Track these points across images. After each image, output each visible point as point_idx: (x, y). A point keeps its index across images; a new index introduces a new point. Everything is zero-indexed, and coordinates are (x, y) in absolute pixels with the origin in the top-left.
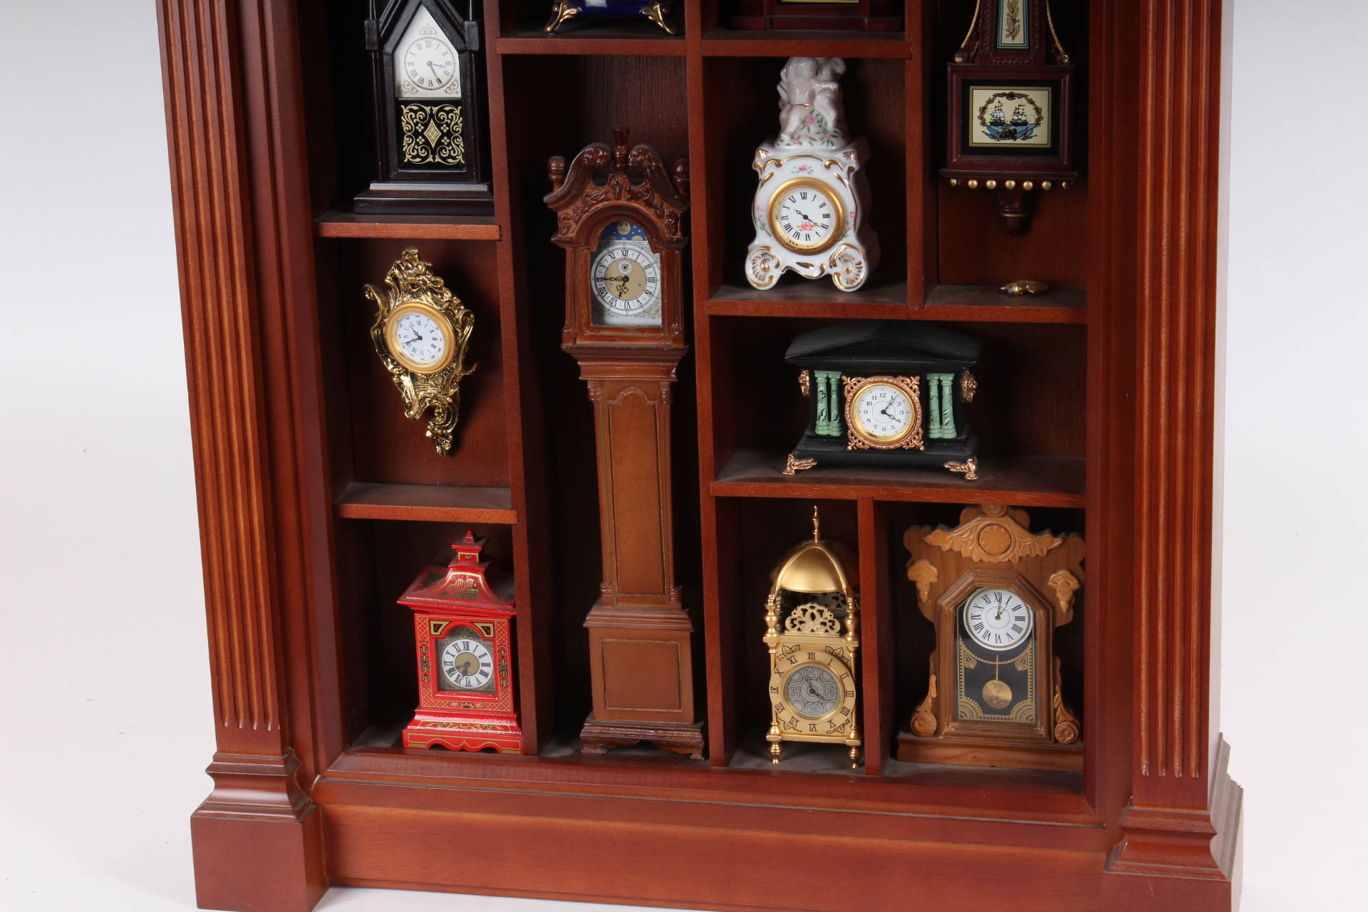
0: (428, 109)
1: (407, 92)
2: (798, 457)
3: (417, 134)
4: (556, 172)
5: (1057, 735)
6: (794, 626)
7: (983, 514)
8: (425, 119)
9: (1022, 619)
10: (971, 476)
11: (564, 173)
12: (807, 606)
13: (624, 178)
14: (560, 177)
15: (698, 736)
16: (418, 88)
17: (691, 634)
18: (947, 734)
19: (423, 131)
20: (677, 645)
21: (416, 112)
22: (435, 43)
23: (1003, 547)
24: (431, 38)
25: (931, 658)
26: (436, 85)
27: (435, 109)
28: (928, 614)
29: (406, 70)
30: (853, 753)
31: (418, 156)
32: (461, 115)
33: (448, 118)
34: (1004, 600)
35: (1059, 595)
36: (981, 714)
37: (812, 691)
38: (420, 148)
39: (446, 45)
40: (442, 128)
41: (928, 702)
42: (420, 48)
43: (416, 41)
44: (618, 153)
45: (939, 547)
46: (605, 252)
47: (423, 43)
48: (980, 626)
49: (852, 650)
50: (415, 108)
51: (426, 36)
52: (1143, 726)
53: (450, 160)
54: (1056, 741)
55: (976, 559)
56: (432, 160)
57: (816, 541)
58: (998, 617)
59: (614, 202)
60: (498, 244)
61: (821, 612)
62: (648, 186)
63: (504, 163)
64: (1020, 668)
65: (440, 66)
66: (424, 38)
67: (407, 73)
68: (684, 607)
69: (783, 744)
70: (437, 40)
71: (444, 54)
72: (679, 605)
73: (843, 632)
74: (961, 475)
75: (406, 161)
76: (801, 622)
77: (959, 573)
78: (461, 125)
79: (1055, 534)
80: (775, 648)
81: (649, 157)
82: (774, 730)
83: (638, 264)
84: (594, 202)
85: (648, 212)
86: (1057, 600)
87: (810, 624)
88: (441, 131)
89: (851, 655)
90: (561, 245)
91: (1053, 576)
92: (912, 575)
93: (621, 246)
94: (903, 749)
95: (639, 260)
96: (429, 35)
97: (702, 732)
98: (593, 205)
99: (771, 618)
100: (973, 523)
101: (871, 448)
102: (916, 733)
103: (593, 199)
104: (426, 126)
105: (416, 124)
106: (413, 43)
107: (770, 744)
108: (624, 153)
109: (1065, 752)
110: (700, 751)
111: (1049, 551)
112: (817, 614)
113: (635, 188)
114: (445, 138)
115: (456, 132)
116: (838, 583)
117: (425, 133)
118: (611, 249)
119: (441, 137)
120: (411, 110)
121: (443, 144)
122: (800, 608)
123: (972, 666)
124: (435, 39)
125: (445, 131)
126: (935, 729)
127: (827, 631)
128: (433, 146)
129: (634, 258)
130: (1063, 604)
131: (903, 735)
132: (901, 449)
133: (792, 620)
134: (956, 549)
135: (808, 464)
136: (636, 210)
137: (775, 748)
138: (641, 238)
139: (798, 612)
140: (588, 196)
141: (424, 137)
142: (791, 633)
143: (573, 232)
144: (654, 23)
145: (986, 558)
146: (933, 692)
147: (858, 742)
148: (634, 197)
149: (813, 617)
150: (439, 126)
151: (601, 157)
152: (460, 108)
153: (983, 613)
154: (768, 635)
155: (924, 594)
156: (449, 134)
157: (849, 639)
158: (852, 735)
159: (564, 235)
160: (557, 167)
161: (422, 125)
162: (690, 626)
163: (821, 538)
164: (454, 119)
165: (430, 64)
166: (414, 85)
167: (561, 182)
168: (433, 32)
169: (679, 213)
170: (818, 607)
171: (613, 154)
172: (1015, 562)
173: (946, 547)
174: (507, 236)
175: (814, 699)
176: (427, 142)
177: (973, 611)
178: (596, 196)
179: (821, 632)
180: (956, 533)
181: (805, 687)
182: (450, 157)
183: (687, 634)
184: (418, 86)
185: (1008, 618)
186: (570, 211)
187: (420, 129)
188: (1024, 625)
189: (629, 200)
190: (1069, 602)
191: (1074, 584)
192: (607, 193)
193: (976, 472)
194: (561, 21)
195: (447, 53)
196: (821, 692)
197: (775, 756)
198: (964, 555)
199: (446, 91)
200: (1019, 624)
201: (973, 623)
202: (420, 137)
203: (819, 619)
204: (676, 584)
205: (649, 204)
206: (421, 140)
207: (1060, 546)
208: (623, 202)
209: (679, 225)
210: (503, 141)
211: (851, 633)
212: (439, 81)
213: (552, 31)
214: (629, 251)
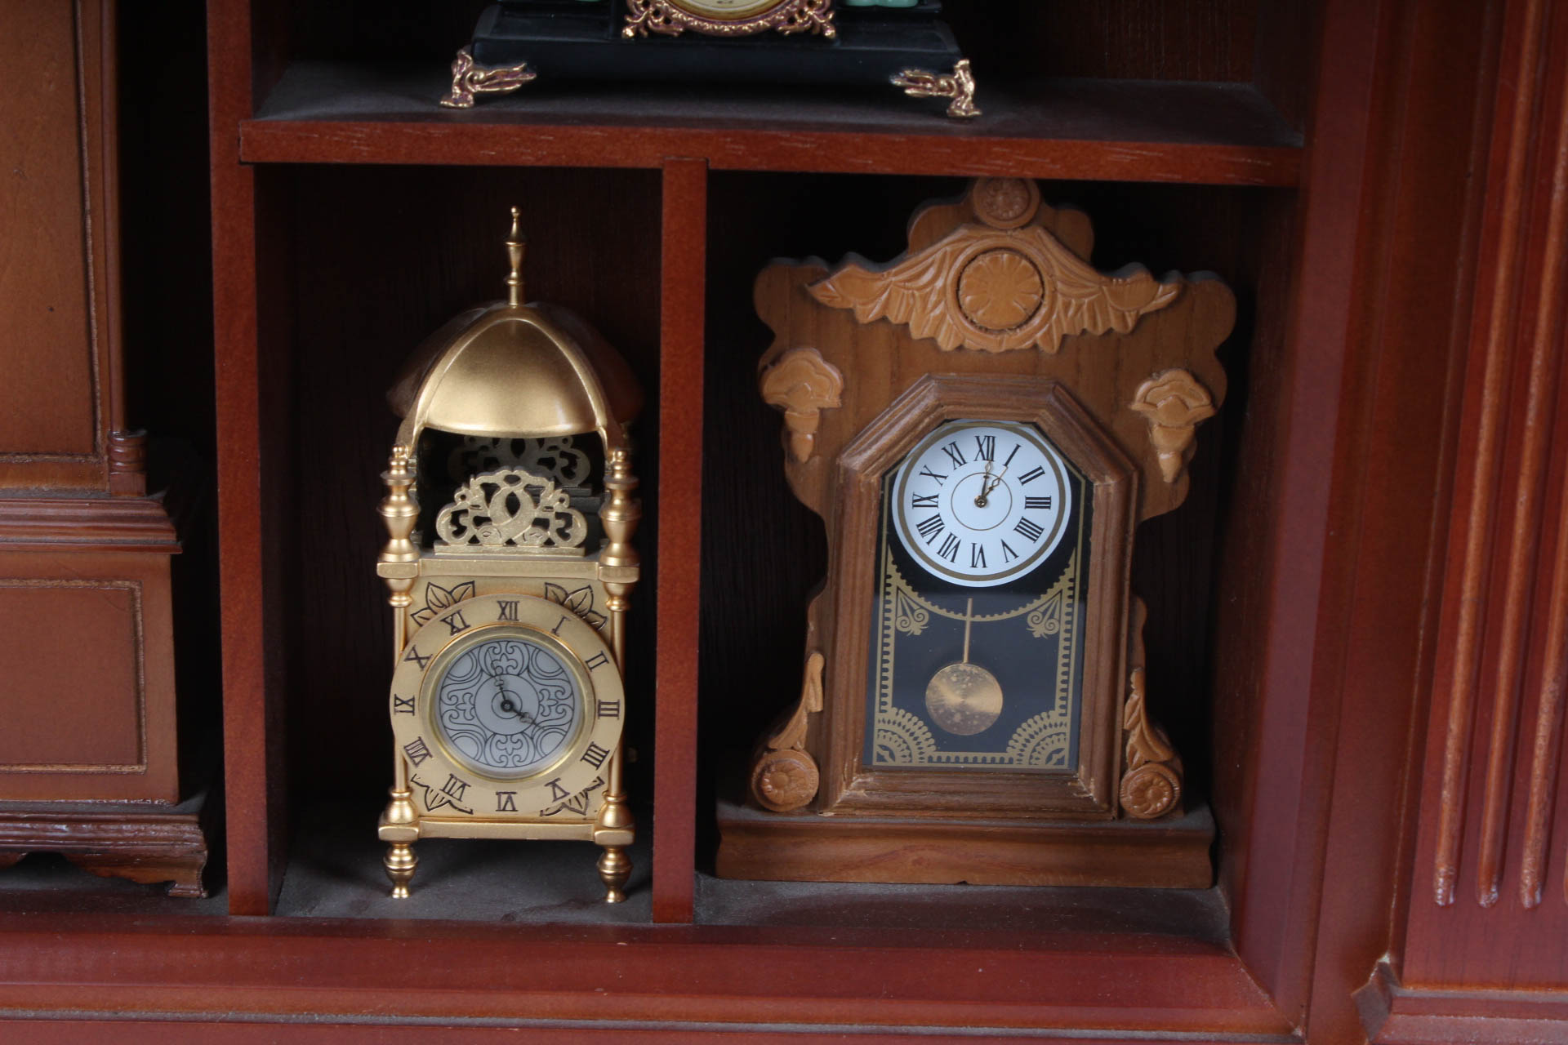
2: (485, 59)
5: (1127, 799)
6: (460, 531)
7: (975, 221)
9: (1042, 503)
10: (964, 107)
12: (497, 477)
15: (189, 836)
17: (175, 561)
18: (846, 804)
20: (132, 591)
23: (1020, 307)
25: (812, 610)
28: (810, 495)
30: (610, 863)
34: (1001, 455)
35: (1158, 436)
36: (931, 751)
37: (508, 705)
41: (800, 724)
45: (850, 312)
48: (934, 525)
49: (616, 588)
52: (1449, 773)
54: (1122, 813)
55: (946, 343)
57: (514, 303)
58: (982, 501)
61: (535, 493)
64: (1039, 630)
68: (151, 489)
69: (421, 846)
72: (139, 482)
73: (595, 543)
74: (937, 107)
76: (479, 521)
77: (898, 385)
79: (1159, 276)
80: (408, 592)
82: (400, 811)
86: (1150, 451)
87: (504, 525)
89: (615, 605)
91: (1143, 388)
92: (773, 389)
94: (729, 849)
97: (201, 824)
99: (399, 511)
100: (944, 247)
101: (690, 33)
102: (764, 804)
107: (387, 847)
109: (1147, 839)
110: (196, 874)
111: (1141, 320)
112: (524, 498)
116: (581, 410)
122: (476, 482)
123: (916, 628)
126: (813, 792)
127: (549, 543)
130: (1167, 461)
131: (728, 812)
132: (771, 33)
133: (455, 517)
134: (896, 316)
135: (516, 75)
137: (401, 859)
139: (471, 494)
142: (453, 550)
145: (974, 341)
146: (812, 698)
147: (625, 837)
149: (512, 505)
153: (944, 491)
154: (390, 558)
155: (804, 439)
157: (613, 562)
158: (610, 818)
162: (169, 538)
163: (524, 297)
170: (527, 478)
172: (1049, 349)
173: (869, 313)
175: (513, 725)
177: (920, 485)
179: (533, 545)
180: (894, 276)
181: (487, 695)
183: (164, 560)
185: (1008, 502)
188: (1045, 519)
190: (1183, 455)
191: (1200, 406)
193: (977, 98)
196: (529, 705)
197: (401, 880)
198: (915, 334)
200: (1037, 516)
201: (917, 516)
203: (528, 511)
204: (130, 426)
207: (1171, 305)
211: (616, 547)
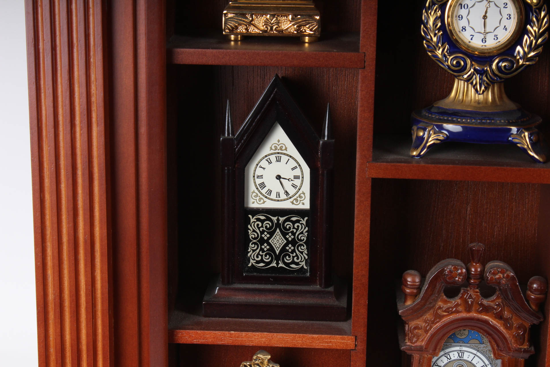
0: (275, 219)
1: (253, 203)
3: (262, 241)
4: (412, 287)
8: (271, 228)
11: (419, 289)
13: (477, 292)
14: (415, 291)
16: (265, 199)
19: (269, 238)
21: (262, 221)
22: (284, 158)
24: (282, 153)
26: (283, 196)
27: (282, 219)
29: (255, 183)
31: (262, 261)
32: (307, 225)
33: (294, 228)
38: (264, 253)
39: (296, 160)
40: (287, 236)
42: (270, 163)
43: (266, 156)
44: (473, 270)
46: (442, 353)
47: (273, 158)
50: (262, 218)
51: (277, 151)
53: (293, 266)
56: (275, 265)
59: (464, 315)
60: (353, 353)
62: (500, 300)
63: (365, 280)
65: (288, 180)
66: (275, 153)
67: (256, 186)
70: (288, 155)
71: (293, 169)
75: (250, 265)
78: (306, 234)
81: (508, 276)
83: (473, 365)
84: (445, 314)
85: (497, 324)
88: (287, 239)
90: (409, 352)
93: (458, 348)
95: (474, 362)
96: (280, 151)
98: (444, 316)
103: (445, 311)
104: (272, 234)
105: (262, 232)
106: (263, 158)
108: (479, 270)
113: (485, 302)
114: (290, 246)
115: (301, 240)
117: (270, 241)
118: (447, 351)
119: (286, 245)
120: (258, 220)
121: (288, 251)
124: (285, 154)
125: (290, 239)
128: (277, 252)
129: (470, 360)
136: (486, 322)
138: (477, 342)
140: (440, 308)
141: (269, 244)
143: (422, 341)
144: (525, 151)
148: (486, 310)
150: (284, 234)
151: (460, 274)
152: (306, 218)
156: (294, 242)
159: (414, 343)
160: (414, 281)
161: (268, 233)
164: (300, 228)
165: (279, 177)
166: (261, 196)
167: (415, 296)
168: (284, 148)
169: (527, 325)
171: (468, 271)
174: (362, 347)
176: (272, 249)
178: (448, 308)
182: (293, 262)
184: (266, 197)
186: (419, 322)
187: (266, 236)
189: (480, 312)
192: (457, 305)
194: (428, 144)
195: (295, 168)
199: (292, 203)
202: (265, 245)
205: (499, 316)
206: (266, 247)
208: (474, 314)
209: (526, 336)
210: (366, 259)
212: (287, 193)
213: (419, 155)
214: (465, 353)
